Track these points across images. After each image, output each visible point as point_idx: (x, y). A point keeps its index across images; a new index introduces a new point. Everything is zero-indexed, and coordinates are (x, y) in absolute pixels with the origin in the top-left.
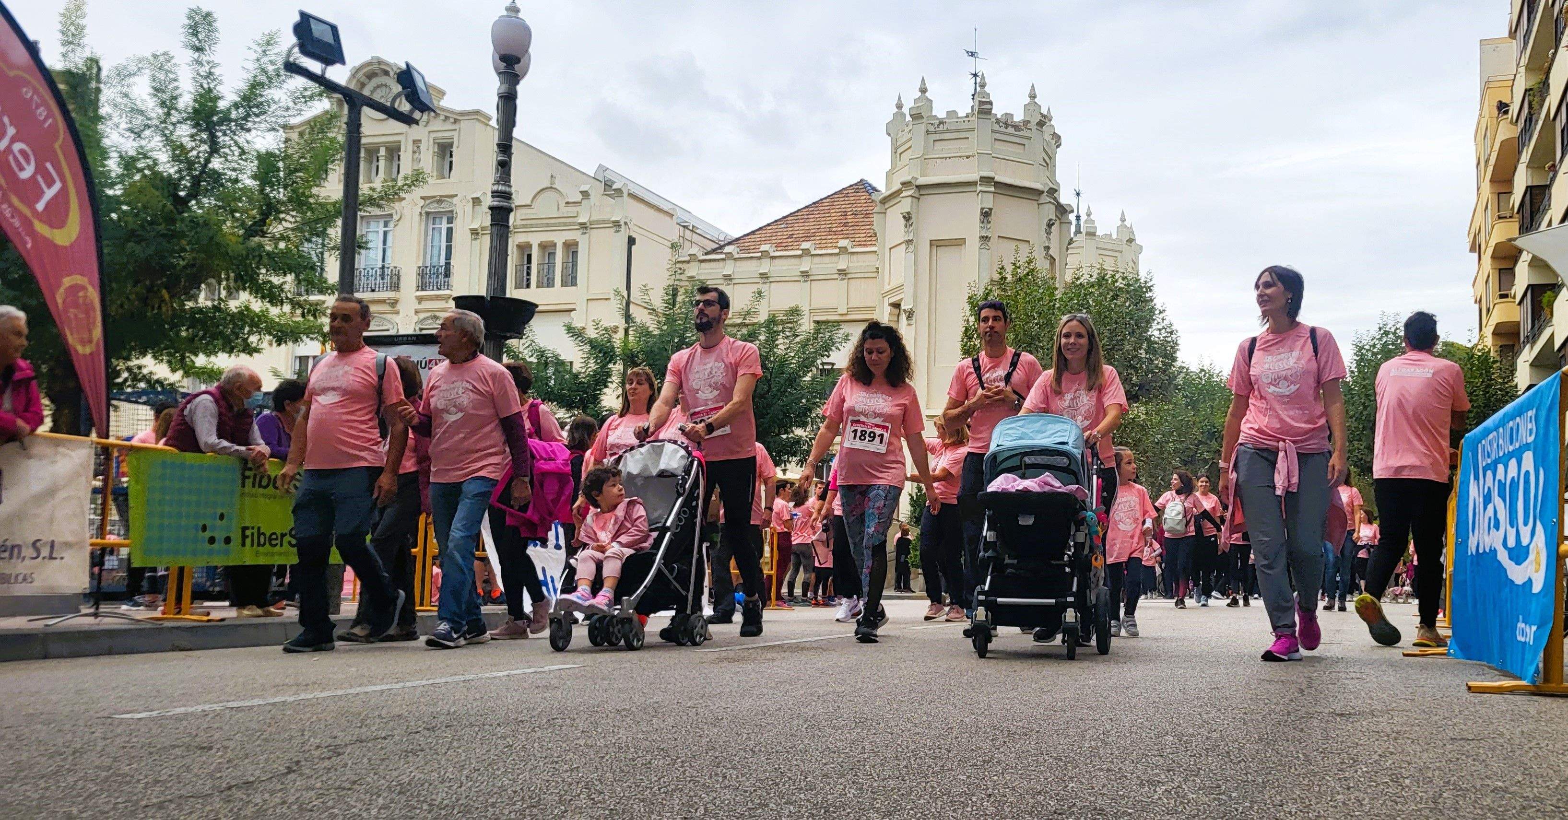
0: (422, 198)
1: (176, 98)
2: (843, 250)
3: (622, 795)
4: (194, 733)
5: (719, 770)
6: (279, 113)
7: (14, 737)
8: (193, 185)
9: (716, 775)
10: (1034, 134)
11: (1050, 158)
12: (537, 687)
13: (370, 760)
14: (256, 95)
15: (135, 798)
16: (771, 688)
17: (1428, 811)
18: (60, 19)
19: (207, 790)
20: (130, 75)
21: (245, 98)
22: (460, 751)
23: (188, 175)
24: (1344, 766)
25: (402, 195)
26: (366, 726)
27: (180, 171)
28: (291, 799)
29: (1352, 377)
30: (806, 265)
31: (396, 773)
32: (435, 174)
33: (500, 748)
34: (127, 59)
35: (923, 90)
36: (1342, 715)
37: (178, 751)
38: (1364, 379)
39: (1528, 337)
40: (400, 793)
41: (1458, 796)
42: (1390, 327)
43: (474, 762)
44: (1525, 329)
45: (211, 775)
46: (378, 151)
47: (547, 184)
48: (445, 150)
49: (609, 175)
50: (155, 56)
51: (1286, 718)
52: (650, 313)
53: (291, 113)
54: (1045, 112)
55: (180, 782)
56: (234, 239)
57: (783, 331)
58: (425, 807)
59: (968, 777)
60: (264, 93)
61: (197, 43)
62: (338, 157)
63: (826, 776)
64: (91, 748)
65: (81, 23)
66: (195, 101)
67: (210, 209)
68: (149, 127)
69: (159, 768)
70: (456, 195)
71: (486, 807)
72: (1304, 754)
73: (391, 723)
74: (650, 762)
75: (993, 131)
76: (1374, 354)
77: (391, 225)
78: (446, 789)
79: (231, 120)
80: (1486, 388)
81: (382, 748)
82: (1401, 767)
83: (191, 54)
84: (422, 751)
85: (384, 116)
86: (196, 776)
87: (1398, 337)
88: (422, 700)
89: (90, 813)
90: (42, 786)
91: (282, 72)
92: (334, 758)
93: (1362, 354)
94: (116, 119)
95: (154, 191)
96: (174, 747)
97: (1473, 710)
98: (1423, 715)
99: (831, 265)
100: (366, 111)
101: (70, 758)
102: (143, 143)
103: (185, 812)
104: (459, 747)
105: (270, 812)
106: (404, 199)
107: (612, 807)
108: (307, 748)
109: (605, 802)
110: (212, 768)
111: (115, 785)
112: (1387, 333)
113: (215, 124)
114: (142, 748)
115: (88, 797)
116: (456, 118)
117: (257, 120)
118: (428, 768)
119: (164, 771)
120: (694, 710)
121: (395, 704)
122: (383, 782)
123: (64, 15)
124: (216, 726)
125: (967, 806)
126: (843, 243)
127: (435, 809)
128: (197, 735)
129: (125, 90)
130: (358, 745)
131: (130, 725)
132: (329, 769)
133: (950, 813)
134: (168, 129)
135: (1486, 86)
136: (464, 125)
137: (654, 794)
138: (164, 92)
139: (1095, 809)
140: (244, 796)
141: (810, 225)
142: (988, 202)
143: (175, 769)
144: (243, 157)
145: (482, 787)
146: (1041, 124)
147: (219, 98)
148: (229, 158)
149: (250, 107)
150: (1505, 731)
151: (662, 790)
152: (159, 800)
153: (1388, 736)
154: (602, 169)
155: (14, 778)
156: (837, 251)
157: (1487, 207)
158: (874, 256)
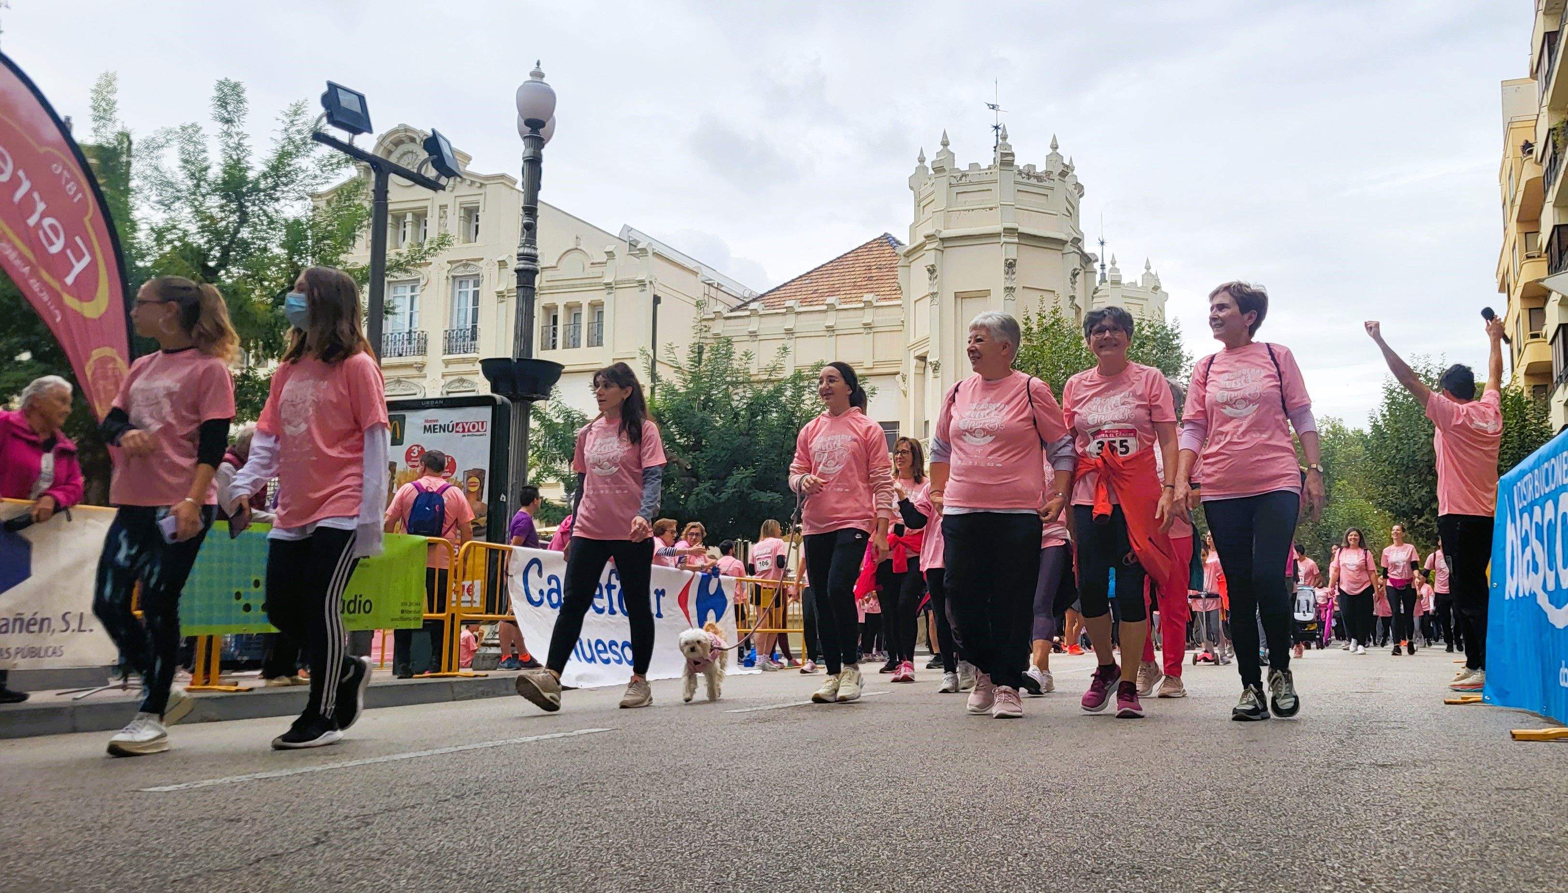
0: (448, 262)
1: (206, 169)
2: (868, 304)
3: (653, 860)
4: (223, 805)
5: (751, 833)
6: (307, 181)
7: (42, 812)
8: (222, 255)
9: (748, 838)
10: (1056, 183)
11: (1073, 208)
12: (566, 752)
13: (399, 829)
14: (283, 165)
15: (164, 872)
16: (803, 748)
17: (1474, 863)
18: (92, 95)
19: (235, 863)
20: (159, 147)
21: (274, 168)
22: (489, 818)
23: (217, 245)
24: (1387, 819)
25: (429, 259)
26: (395, 794)
27: (209, 241)
28: (320, 871)
29: (1384, 421)
30: (831, 319)
31: (425, 842)
32: (461, 238)
33: (529, 815)
34: (155, 131)
35: (945, 144)
36: (1384, 766)
37: (206, 824)
38: (1396, 422)
39: (1561, 376)
40: (429, 863)
41: (1505, 847)
43: (503, 830)
44: (1559, 369)
45: (240, 848)
46: (405, 217)
47: (572, 246)
48: (471, 214)
49: (634, 236)
50: (184, 129)
51: (1326, 770)
52: (676, 372)
53: (318, 181)
54: (1067, 162)
55: (208, 856)
56: (262, 307)
58: (454, 876)
59: (1004, 836)
60: (292, 162)
61: (226, 115)
62: (365, 223)
63: (859, 837)
64: (119, 822)
65: (111, 98)
66: (225, 172)
67: (239, 278)
68: (179, 199)
69: (188, 842)
70: (482, 259)
71: (516, 876)
72: (1346, 807)
73: (421, 791)
74: (681, 827)
75: (1015, 183)
77: (418, 290)
78: (475, 858)
79: (260, 190)
80: (1521, 428)
81: (411, 817)
82: (1445, 819)
83: (220, 126)
84: (451, 819)
85: (411, 183)
86: (225, 849)
87: (1430, 380)
88: (450, 767)
89: (118, 889)
90: (71, 862)
91: (309, 141)
92: (362, 829)
93: (1394, 398)
94: (146, 192)
95: (183, 261)
96: (202, 819)
97: (1517, 758)
98: (1468, 765)
99: (856, 319)
100: (393, 178)
101: (99, 833)
102: (173, 214)
103: (212, 886)
104: (488, 815)
105: (298, 885)
106: (431, 263)
107: (643, 874)
108: (335, 818)
109: (635, 869)
110: (240, 840)
111: (144, 860)
113: (244, 195)
114: (170, 821)
115: (116, 873)
116: (482, 182)
117: (286, 189)
118: (456, 837)
119: (192, 845)
120: (725, 772)
121: (424, 772)
122: (412, 851)
123: (95, 91)
124: (243, 797)
125: (1003, 866)
126: (867, 297)
127: (465, 878)
128: (225, 807)
129: (154, 162)
130: (387, 814)
131: (159, 798)
132: (358, 839)
133: (986, 873)
134: (198, 200)
135: (1509, 127)
136: (490, 189)
137: (685, 860)
138: (193, 164)
139: (1133, 867)
140: (272, 869)
141: (835, 280)
142: (1012, 253)
143: (204, 842)
144: (273, 226)
145: (512, 855)
146: (1063, 174)
147: (248, 168)
148: (259, 227)
149: (279, 177)
150: (1552, 780)
151: (693, 855)
152: (186, 875)
153: (1431, 787)
154: (628, 229)
155: (42, 855)
156: (862, 305)
157: (1514, 247)
158: (899, 309)
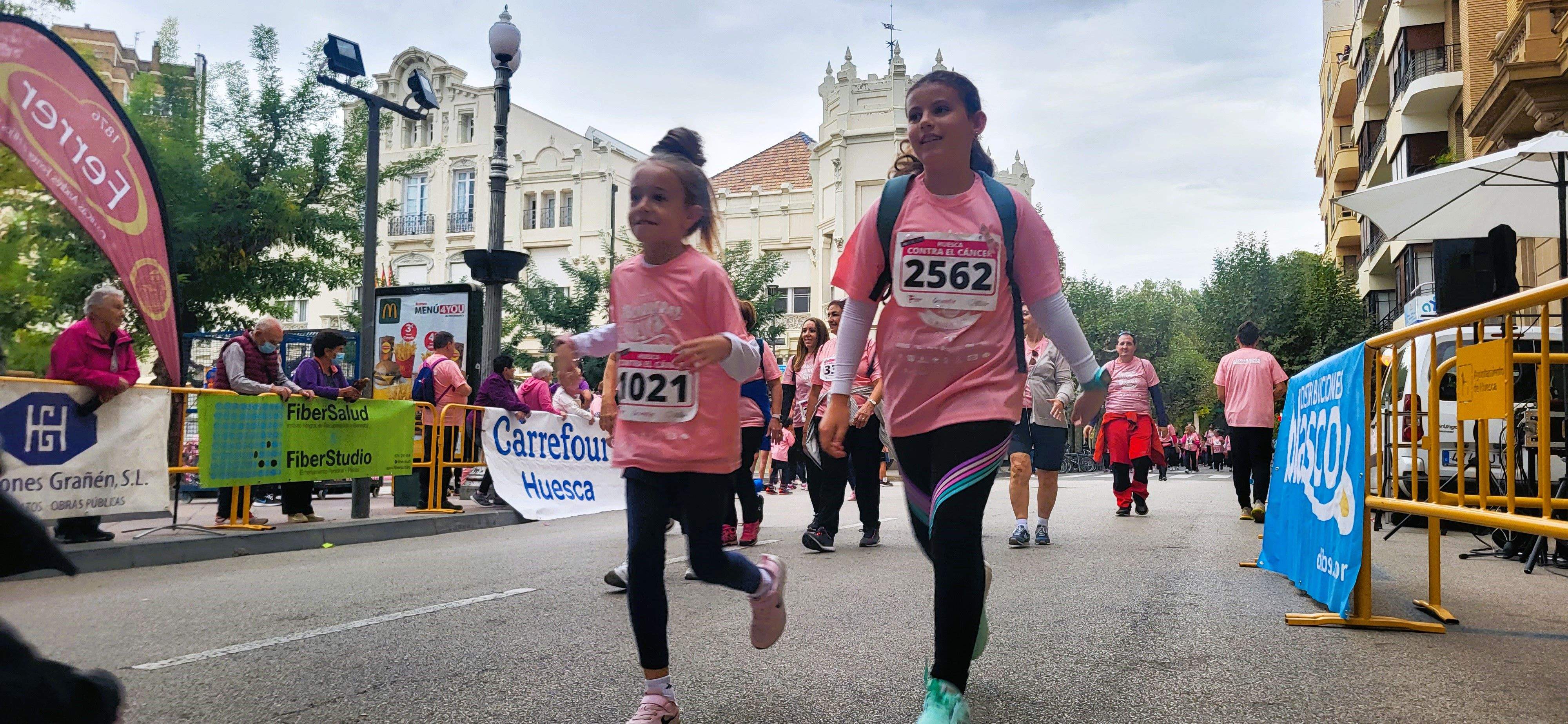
0: (450, 159)
1: (248, 96)
2: (785, 191)
8: (262, 165)
14: (308, 92)
20: (214, 78)
21: (300, 95)
23: (258, 157)
27: (252, 154)
30: (755, 204)
32: (459, 139)
35: (848, 60)
39: (1367, 248)
42: (1246, 244)
44: (1365, 243)
47: (548, 145)
48: (467, 120)
49: (597, 136)
50: (230, 64)
52: (628, 249)
56: (293, 206)
57: (735, 262)
61: (262, 53)
66: (263, 99)
68: (227, 120)
70: (477, 156)
76: (1232, 267)
77: (427, 181)
79: (290, 113)
80: (1331, 294)
87: (1253, 253)
95: (231, 169)
99: (774, 204)
102: (224, 133)
106: (437, 160)
112: (1243, 250)
113: (278, 116)
117: (310, 111)
123: (161, 33)
126: (785, 185)
134: (241, 121)
135: (1328, 37)
138: (238, 92)
144: (301, 141)
147: (281, 95)
148: (291, 142)
149: (305, 102)
154: (592, 130)
156: (780, 192)
157: (1330, 139)
158: (810, 195)
